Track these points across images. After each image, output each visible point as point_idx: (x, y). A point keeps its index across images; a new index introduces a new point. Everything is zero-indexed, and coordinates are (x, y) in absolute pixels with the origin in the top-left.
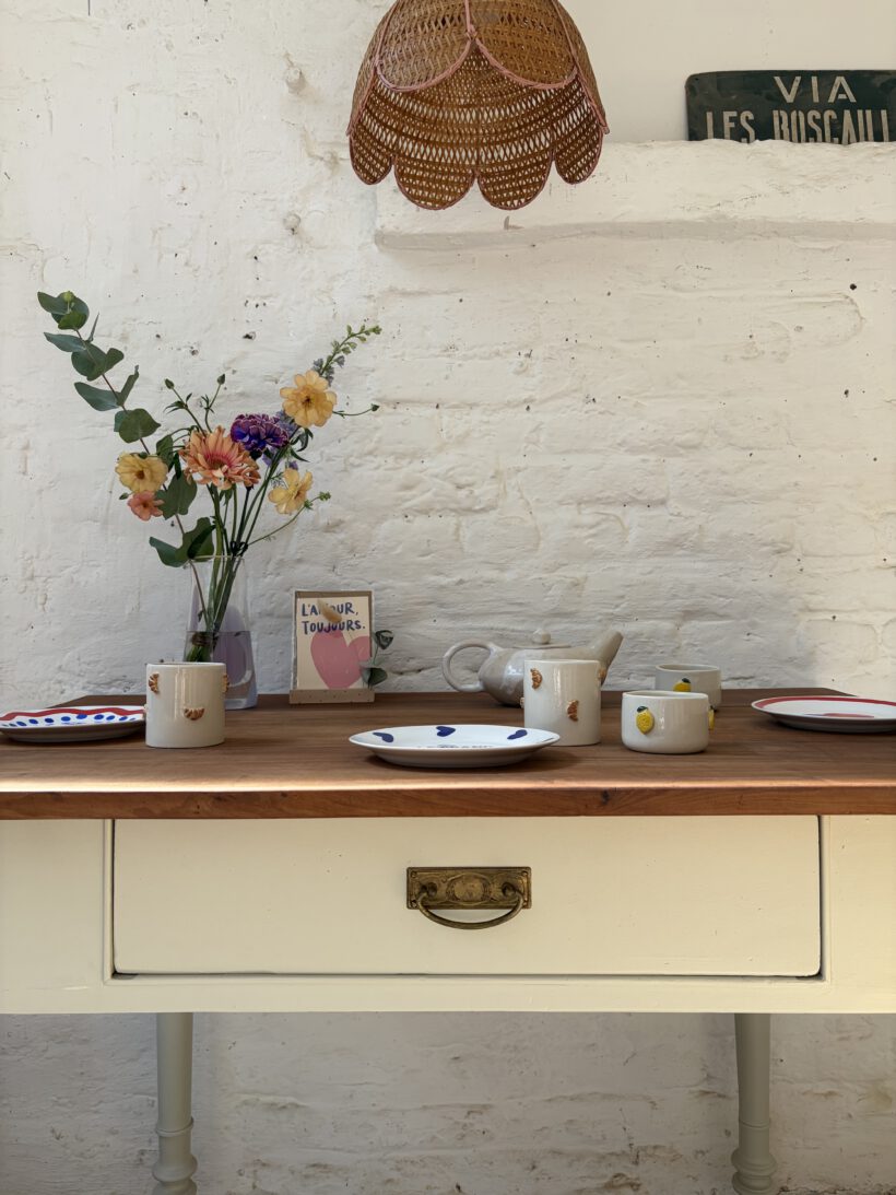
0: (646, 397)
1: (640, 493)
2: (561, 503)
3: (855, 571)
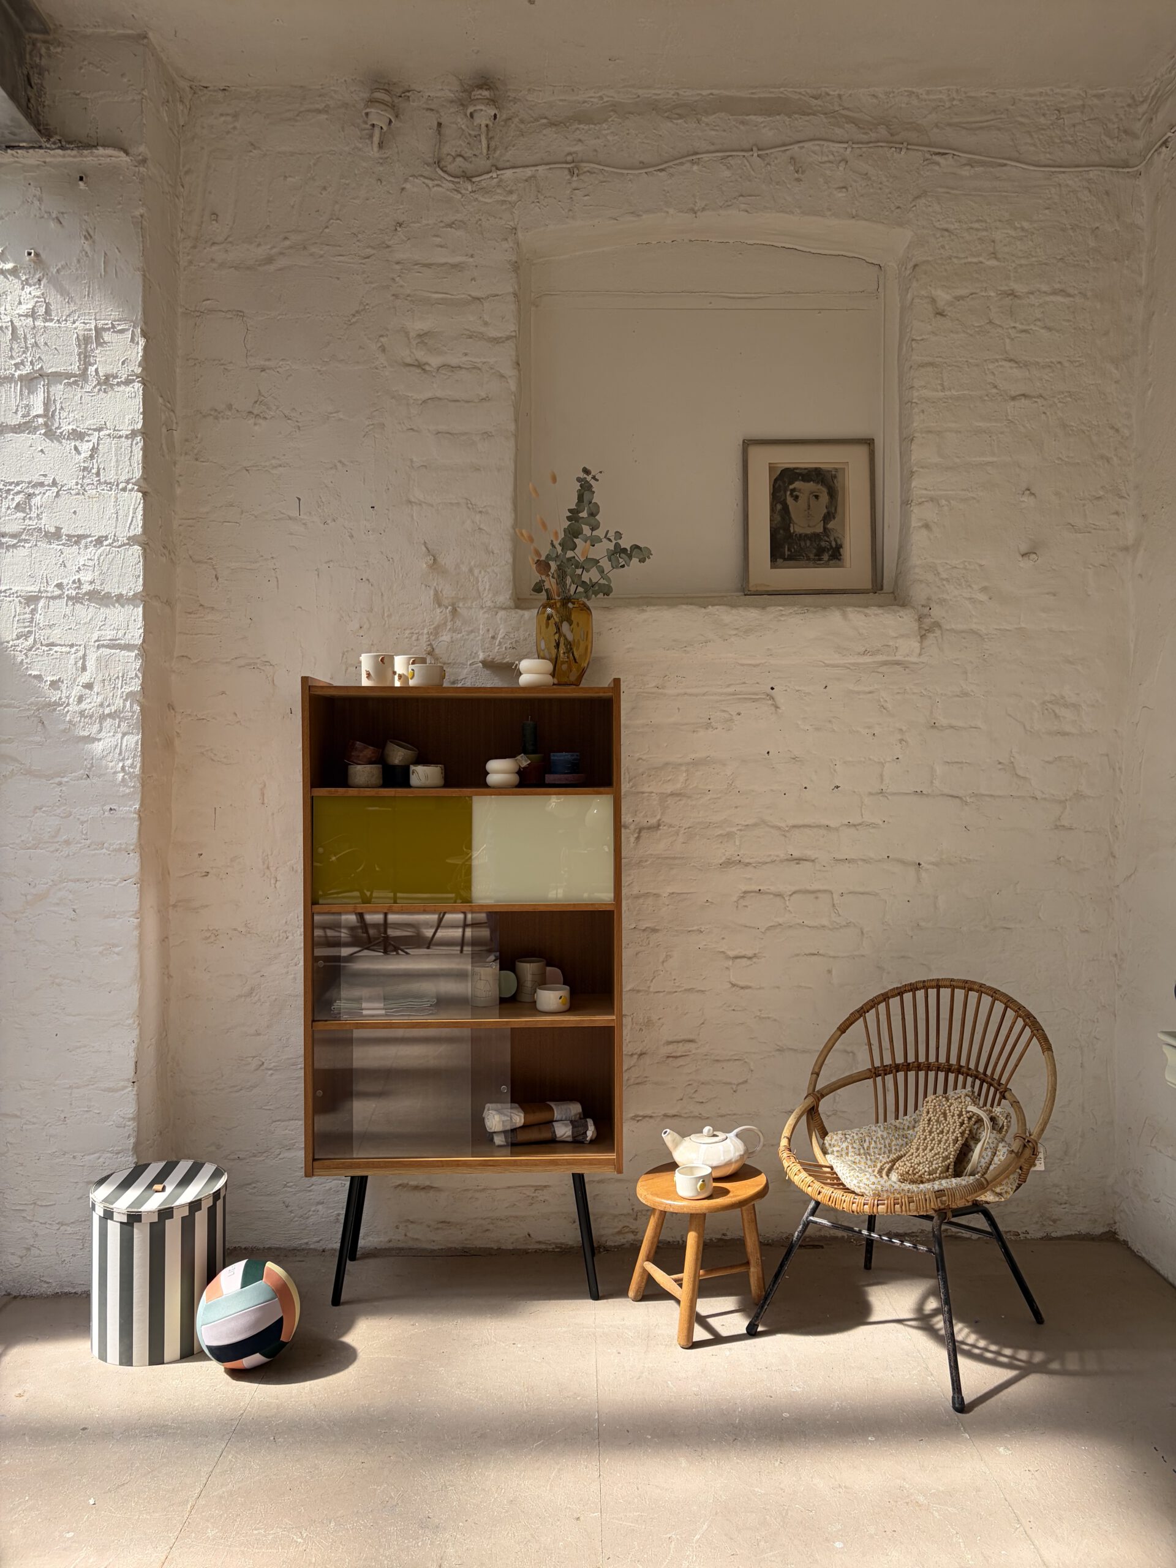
3: (773, 862)
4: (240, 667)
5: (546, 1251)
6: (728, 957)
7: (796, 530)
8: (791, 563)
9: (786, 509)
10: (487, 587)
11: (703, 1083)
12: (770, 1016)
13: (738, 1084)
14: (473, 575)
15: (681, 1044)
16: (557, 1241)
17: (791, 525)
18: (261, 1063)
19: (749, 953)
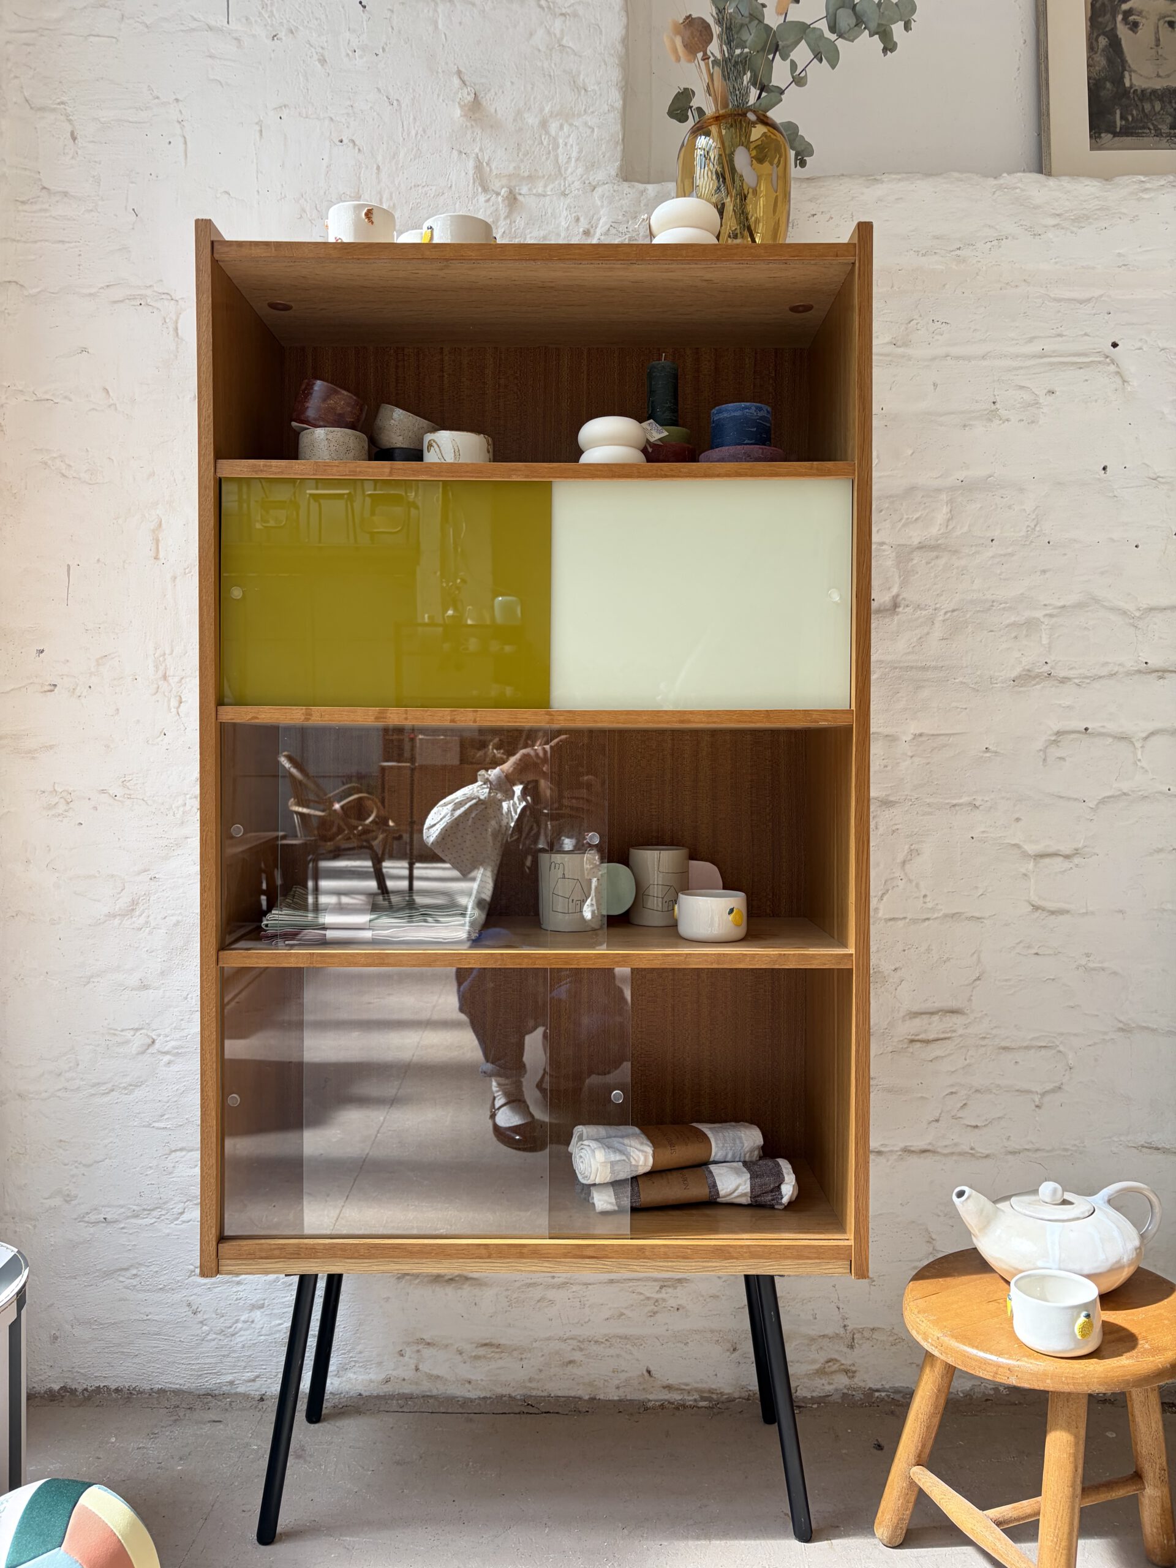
3: (1112, 675)
4: (115, 302)
5: (681, 1407)
6: (1025, 855)
7: (1135, 82)
8: (1128, 140)
9: (1115, 44)
10: (574, 155)
11: (977, 1091)
12: (1106, 965)
13: (1044, 1094)
14: (547, 133)
15: (936, 1018)
16: (699, 1386)
17: (1126, 74)
18: (150, 1041)
19: (1066, 849)
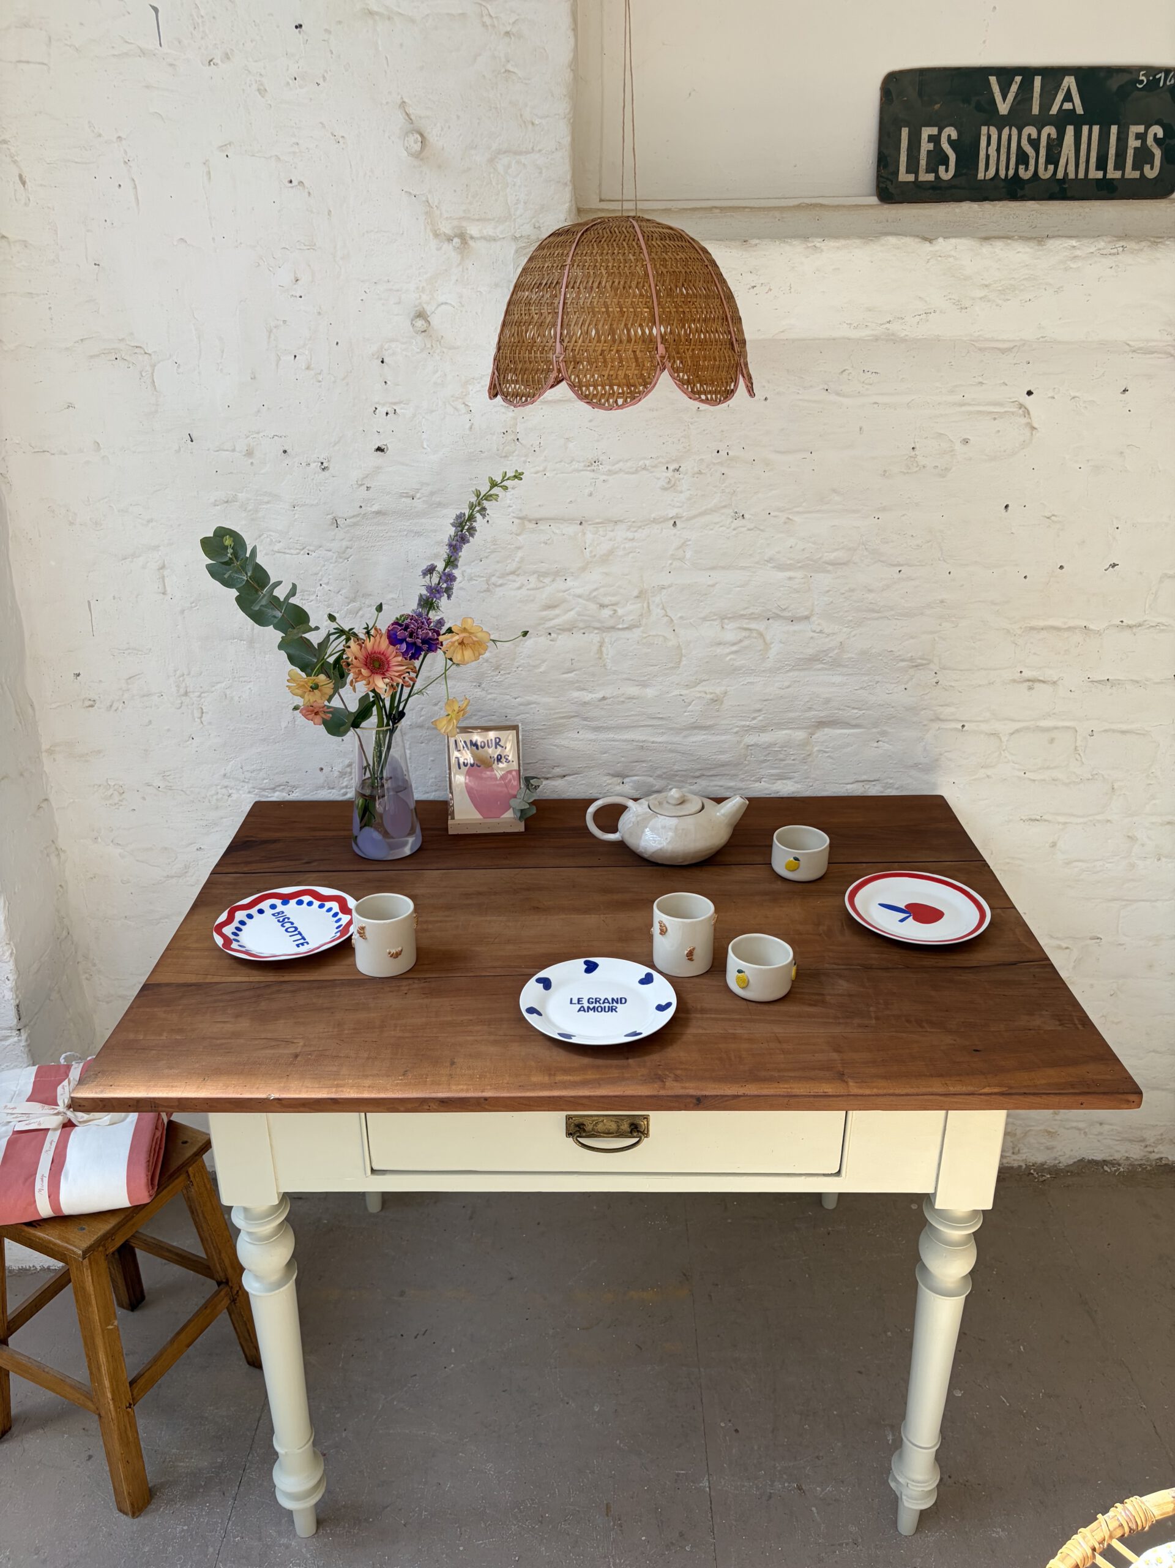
0: (798, 513)
1: (785, 609)
2: (704, 619)
4: (92, 357)
14: (496, 171)
